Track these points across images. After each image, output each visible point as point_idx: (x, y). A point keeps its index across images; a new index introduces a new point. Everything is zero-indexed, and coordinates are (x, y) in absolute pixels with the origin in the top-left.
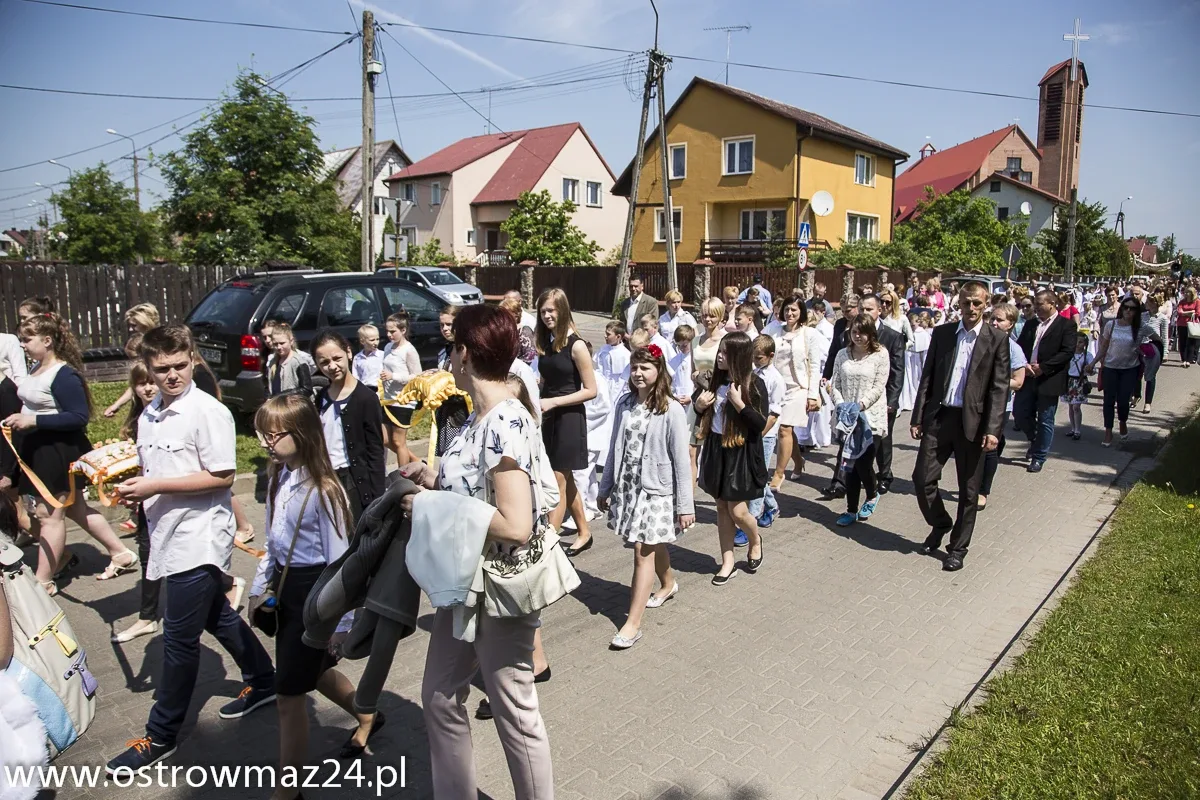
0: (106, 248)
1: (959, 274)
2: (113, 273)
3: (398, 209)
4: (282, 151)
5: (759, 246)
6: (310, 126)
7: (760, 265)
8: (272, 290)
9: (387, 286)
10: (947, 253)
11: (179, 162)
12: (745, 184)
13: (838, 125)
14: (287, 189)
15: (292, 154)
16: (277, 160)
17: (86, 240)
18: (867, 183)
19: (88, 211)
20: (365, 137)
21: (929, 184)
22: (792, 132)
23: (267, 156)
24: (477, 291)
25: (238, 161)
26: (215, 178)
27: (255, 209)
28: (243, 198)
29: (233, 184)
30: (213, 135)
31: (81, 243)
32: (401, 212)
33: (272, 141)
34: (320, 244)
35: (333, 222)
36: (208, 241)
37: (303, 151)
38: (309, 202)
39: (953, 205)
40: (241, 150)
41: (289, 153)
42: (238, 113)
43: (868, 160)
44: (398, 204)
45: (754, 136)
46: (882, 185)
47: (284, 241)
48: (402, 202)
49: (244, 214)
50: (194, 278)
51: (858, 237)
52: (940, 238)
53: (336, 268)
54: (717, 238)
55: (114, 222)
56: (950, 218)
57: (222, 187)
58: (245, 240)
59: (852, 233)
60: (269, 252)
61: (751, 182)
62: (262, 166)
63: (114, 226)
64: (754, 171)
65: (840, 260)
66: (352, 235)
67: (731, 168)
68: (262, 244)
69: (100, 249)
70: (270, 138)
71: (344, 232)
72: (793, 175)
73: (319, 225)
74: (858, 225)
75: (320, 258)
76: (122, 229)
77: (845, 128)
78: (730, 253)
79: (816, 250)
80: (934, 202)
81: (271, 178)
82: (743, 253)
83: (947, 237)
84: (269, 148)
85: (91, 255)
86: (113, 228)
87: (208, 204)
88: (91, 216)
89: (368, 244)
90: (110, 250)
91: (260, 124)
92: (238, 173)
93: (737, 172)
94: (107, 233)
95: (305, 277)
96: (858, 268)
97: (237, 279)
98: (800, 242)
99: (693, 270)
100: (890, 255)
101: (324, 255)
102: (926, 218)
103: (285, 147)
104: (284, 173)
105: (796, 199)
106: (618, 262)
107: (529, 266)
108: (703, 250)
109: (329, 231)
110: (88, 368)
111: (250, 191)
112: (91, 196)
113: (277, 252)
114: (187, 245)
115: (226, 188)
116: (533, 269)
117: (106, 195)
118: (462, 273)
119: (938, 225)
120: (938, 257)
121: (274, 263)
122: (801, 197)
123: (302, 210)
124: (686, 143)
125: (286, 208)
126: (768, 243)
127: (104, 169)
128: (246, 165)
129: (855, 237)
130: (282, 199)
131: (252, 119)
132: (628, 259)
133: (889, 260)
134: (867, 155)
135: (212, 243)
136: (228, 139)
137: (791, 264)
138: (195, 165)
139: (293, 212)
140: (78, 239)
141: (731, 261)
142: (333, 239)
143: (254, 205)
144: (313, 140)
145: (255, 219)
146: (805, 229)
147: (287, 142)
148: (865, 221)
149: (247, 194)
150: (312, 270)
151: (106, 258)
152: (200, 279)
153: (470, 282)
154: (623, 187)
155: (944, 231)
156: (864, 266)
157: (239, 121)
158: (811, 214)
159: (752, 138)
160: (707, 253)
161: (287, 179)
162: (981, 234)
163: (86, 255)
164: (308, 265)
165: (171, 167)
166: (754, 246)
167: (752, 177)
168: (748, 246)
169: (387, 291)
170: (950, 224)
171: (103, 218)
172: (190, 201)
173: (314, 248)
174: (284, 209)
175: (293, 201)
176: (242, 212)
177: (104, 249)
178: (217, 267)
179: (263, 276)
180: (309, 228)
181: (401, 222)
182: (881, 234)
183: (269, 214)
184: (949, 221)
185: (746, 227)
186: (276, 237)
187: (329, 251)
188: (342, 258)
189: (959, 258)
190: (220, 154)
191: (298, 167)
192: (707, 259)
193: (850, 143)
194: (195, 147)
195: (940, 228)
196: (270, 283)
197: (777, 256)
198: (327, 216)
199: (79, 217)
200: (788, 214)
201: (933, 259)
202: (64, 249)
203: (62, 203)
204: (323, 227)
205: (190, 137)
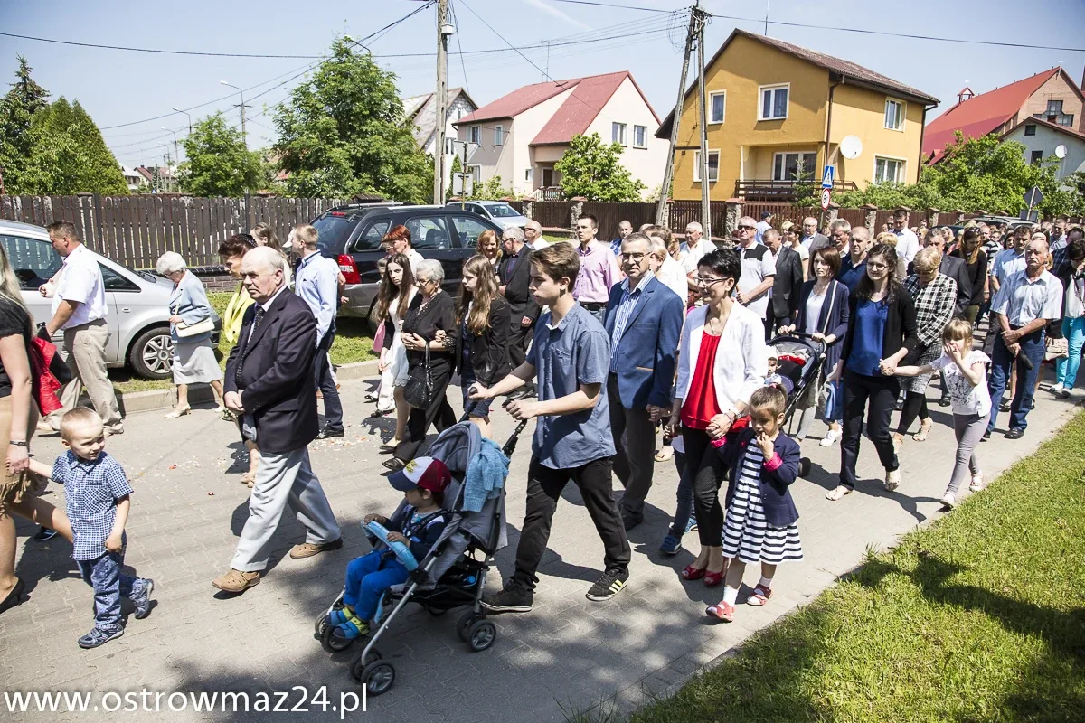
0: (222, 183)
3: (466, 150)
4: (370, 102)
5: (790, 186)
6: (392, 80)
7: (789, 204)
8: (363, 219)
9: (455, 217)
10: (972, 195)
11: (287, 111)
12: (780, 128)
13: (871, 72)
14: (372, 134)
15: (378, 104)
16: (366, 110)
17: (206, 176)
18: (897, 127)
19: (208, 151)
20: (439, 89)
21: (959, 129)
22: (826, 77)
23: (358, 107)
25: (334, 109)
26: (315, 125)
27: (347, 151)
28: (337, 142)
29: (329, 130)
30: (313, 89)
31: (201, 179)
32: (468, 153)
33: (362, 94)
34: (399, 181)
35: (411, 162)
36: (309, 177)
37: (387, 102)
38: (392, 145)
39: (981, 149)
40: (337, 101)
41: (375, 103)
42: (334, 70)
43: (899, 105)
44: (466, 146)
45: (789, 84)
46: (911, 129)
47: (370, 178)
48: (469, 144)
49: (338, 156)
50: (298, 209)
51: (885, 179)
52: (966, 180)
53: (413, 201)
54: (750, 178)
55: (229, 161)
56: (978, 162)
57: (320, 131)
58: (339, 177)
59: (877, 176)
60: (359, 187)
61: (785, 126)
62: (354, 115)
63: (228, 164)
64: (787, 117)
65: (865, 200)
66: (427, 173)
67: (766, 114)
68: (352, 180)
69: (217, 183)
70: (360, 92)
71: (418, 170)
72: (825, 118)
73: (399, 165)
74: (886, 167)
75: (399, 193)
76: (234, 167)
77: (878, 75)
78: (762, 192)
79: (843, 190)
80: (963, 145)
81: (361, 124)
82: (775, 193)
83: (973, 179)
84: (359, 100)
85: (210, 189)
86: (227, 166)
87: (309, 147)
88: (210, 156)
89: (440, 181)
90: (225, 185)
91: (352, 80)
92: (333, 123)
93: (772, 117)
94: (223, 170)
95: (390, 208)
96: (881, 208)
97: (335, 209)
98: (824, 183)
99: (726, 207)
100: (913, 196)
101: (403, 190)
102: (954, 162)
103: (372, 98)
104: (371, 121)
105: (826, 143)
106: (655, 198)
107: (579, 202)
108: (737, 189)
109: (408, 170)
110: (217, 281)
112: (210, 140)
113: (365, 187)
114: (291, 181)
115: (325, 134)
116: (582, 204)
117: (223, 138)
118: (519, 207)
119: (965, 168)
120: (965, 198)
121: (363, 197)
122: (831, 140)
123: (386, 153)
124: (725, 91)
125: (372, 151)
126: (797, 183)
127: (220, 116)
128: (340, 114)
129: (882, 179)
130: (369, 143)
131: (345, 75)
132: (666, 196)
133: (911, 201)
134: (898, 101)
135: (312, 179)
136: (326, 93)
137: (818, 203)
138: (299, 116)
139: (378, 154)
140: (200, 175)
141: (763, 200)
142: (410, 176)
143: (346, 148)
144: (395, 92)
145: (347, 159)
146: (829, 171)
147: (373, 95)
148: (892, 164)
149: (341, 138)
150: (393, 203)
151: (223, 192)
152: (303, 210)
153: (526, 215)
154: (665, 131)
155: (970, 173)
156: (887, 207)
157: (335, 78)
158: (840, 157)
159: (787, 86)
160: (741, 192)
161: (373, 126)
162: (1008, 177)
163: (205, 189)
164: (390, 198)
165: (281, 115)
166: (785, 186)
167: (785, 122)
168: (780, 186)
169: (456, 221)
170: (977, 168)
171: (220, 157)
172: (296, 145)
173: (395, 184)
174: (370, 152)
175: (378, 145)
176: (337, 153)
177: (220, 184)
178: (317, 200)
179: (355, 207)
180: (391, 168)
181: (468, 161)
182: (907, 176)
183: (359, 155)
184: (976, 164)
185: (778, 168)
186: (365, 175)
187: (407, 187)
188: (418, 193)
189: (983, 200)
190: (319, 105)
191: (382, 115)
192: (740, 198)
193: (881, 90)
194: (300, 100)
195: (967, 171)
196: (361, 214)
197: (805, 196)
198: (406, 157)
199: (201, 157)
200: (818, 155)
201: (957, 201)
202: (189, 183)
203: (189, 146)
204: (402, 167)
205: (296, 91)
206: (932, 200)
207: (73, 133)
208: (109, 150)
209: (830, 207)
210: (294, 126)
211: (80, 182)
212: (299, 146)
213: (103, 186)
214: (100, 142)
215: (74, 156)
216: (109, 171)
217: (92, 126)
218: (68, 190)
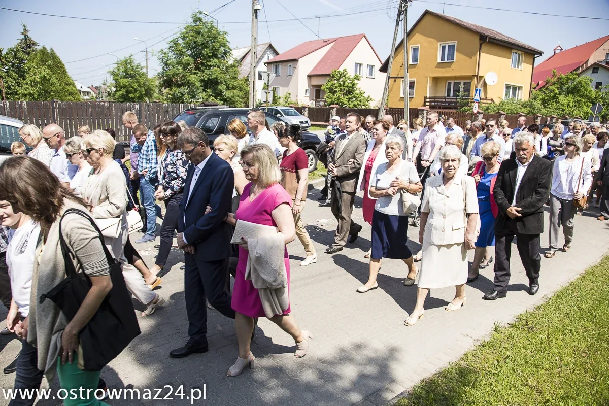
0: (132, 95)
1: (566, 118)
2: (134, 106)
3: (269, 77)
4: (212, 49)
5: (455, 100)
6: (226, 36)
7: (454, 111)
8: (204, 115)
10: (561, 107)
11: (165, 53)
12: (450, 67)
13: (503, 35)
14: (214, 67)
15: (217, 50)
16: (210, 53)
17: (123, 91)
18: (518, 67)
19: (125, 77)
20: (252, 42)
21: (555, 69)
22: (476, 40)
23: (205, 51)
24: (308, 119)
25: (192, 53)
26: (181, 62)
27: (199, 76)
28: (194, 71)
29: (189, 64)
31: (121, 93)
32: (270, 79)
33: (208, 44)
34: (228, 94)
35: (236, 84)
37: (222, 48)
38: (225, 73)
39: (567, 81)
40: (194, 48)
41: (215, 49)
42: (192, 30)
43: (519, 55)
44: (269, 75)
45: (456, 41)
46: (526, 69)
47: (212, 92)
48: (271, 74)
49: (194, 79)
50: (170, 109)
52: (558, 98)
53: (237, 106)
54: (433, 96)
55: (136, 82)
57: (184, 65)
58: (194, 92)
59: (506, 95)
60: (205, 97)
61: (453, 66)
62: (203, 56)
63: (136, 84)
64: (455, 61)
65: (499, 109)
66: (245, 89)
67: (443, 59)
68: (202, 94)
69: (130, 95)
70: (207, 42)
71: (240, 88)
72: (476, 63)
73: (229, 85)
74: (511, 90)
75: (229, 101)
76: (139, 86)
77: (508, 37)
78: (440, 104)
79: (486, 103)
80: (556, 78)
81: (207, 61)
82: (447, 104)
83: (561, 98)
84: (206, 47)
85: (126, 98)
86: (135, 85)
87: (177, 74)
88: (126, 80)
89: (252, 94)
90: (134, 96)
91: (202, 35)
92: (191, 60)
93: (446, 61)
94: (133, 88)
95: (220, 109)
96: (507, 113)
97: (189, 110)
98: (475, 99)
99: (418, 112)
100: (526, 107)
101: (231, 99)
102: (551, 88)
103: (214, 46)
104: (213, 59)
105: (477, 76)
106: (379, 107)
107: (334, 108)
108: (425, 102)
109: (234, 88)
111: (197, 68)
112: (126, 71)
113: (209, 98)
114: (168, 94)
115: (186, 66)
117: (133, 69)
118: (300, 110)
119: (557, 91)
120: (555, 109)
121: (207, 103)
122: (480, 75)
123: (221, 78)
124: (419, 45)
125: (214, 76)
126: (460, 99)
127: (132, 57)
128: (196, 55)
129: (509, 97)
130: (212, 72)
131: (199, 33)
132: (384, 105)
133: (526, 110)
134: (519, 52)
135: (179, 93)
136: (187, 43)
137: (471, 110)
138: (172, 55)
139: (217, 78)
140: (120, 90)
141: (440, 108)
142: (235, 91)
143: (198, 75)
144: (227, 43)
145: (199, 81)
146: (478, 92)
147: (215, 44)
148: (515, 88)
149: (196, 70)
150: (225, 106)
151: (132, 100)
152: (172, 110)
153: (304, 115)
154: (384, 68)
155: (560, 94)
156: (511, 113)
157: (193, 34)
158: (485, 84)
159: (455, 43)
160: (427, 103)
161: (214, 62)
162: (582, 97)
163: (123, 98)
164: (224, 104)
165: (162, 56)
166: (452, 100)
167: (453, 64)
168: (450, 100)
170: (564, 91)
171: (131, 81)
172: (170, 73)
173: (226, 96)
174: (213, 77)
175: (217, 74)
176: (193, 78)
177: (131, 96)
178: (181, 104)
179: (200, 109)
181: (270, 84)
182: (523, 96)
183: (206, 79)
184: (563, 89)
185: (449, 90)
186: (209, 90)
187: (233, 97)
188: (240, 101)
189: (567, 110)
190: (184, 50)
191: (220, 56)
192: (427, 106)
193: (510, 46)
194: (172, 47)
195: (558, 93)
196: (203, 112)
197: (464, 106)
198: (233, 80)
199: (121, 80)
200: (472, 83)
201: (552, 110)
202: (114, 95)
203: (113, 74)
204: (231, 86)
205: (171, 42)
206: (537, 109)
207: (49, 66)
208: (70, 76)
209: (478, 113)
210: (169, 62)
211: (52, 94)
212: (171, 73)
213: (66, 97)
214: (65, 72)
215: (50, 79)
216: (70, 88)
217: (60, 62)
218: (46, 99)
